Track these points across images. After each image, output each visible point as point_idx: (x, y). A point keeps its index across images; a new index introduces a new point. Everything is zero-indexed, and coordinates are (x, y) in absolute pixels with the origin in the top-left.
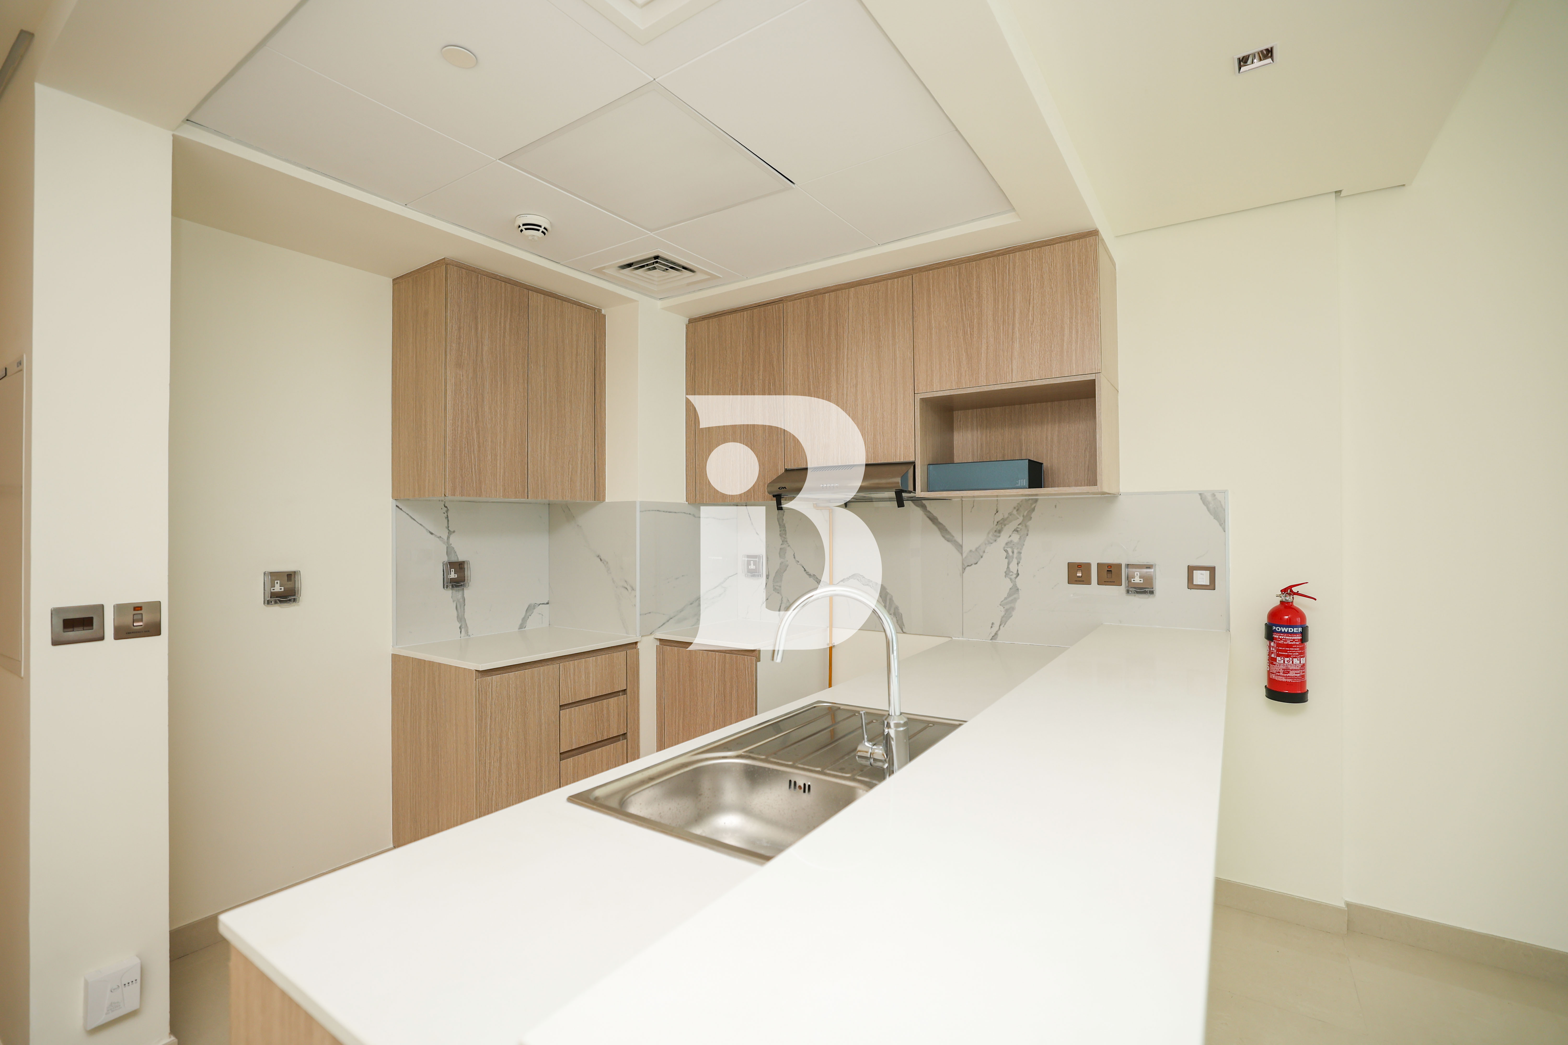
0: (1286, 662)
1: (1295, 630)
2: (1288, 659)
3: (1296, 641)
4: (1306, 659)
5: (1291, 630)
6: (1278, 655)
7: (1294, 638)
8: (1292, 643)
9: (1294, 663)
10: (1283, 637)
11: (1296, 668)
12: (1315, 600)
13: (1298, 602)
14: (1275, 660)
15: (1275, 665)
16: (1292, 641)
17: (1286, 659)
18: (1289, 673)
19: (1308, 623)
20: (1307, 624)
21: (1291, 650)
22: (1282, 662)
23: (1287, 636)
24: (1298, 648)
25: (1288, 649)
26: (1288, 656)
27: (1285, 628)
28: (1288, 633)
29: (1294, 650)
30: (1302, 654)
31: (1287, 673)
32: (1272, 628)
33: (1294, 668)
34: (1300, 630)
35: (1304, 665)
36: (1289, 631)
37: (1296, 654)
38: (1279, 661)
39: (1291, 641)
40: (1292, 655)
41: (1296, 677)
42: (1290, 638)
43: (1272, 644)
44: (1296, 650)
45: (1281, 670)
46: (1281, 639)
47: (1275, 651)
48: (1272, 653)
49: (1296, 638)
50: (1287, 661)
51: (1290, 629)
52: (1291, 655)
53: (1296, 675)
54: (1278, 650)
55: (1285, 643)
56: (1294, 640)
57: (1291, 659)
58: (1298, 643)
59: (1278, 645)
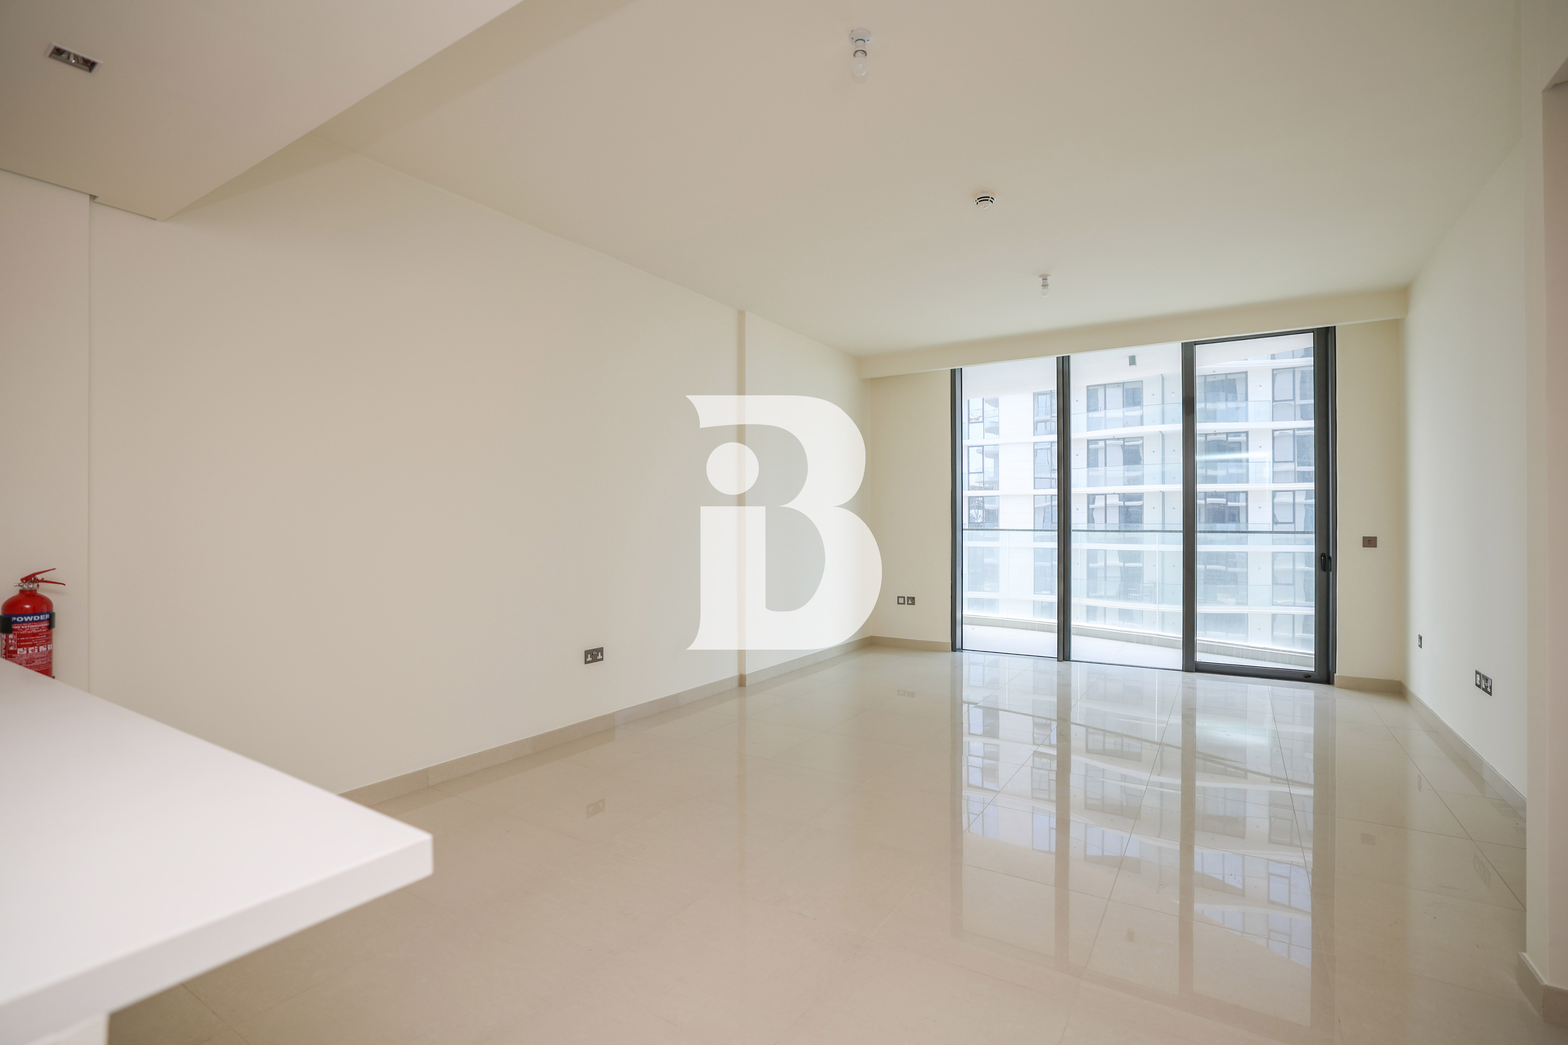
0: (30, 652)
1: (42, 617)
2: (33, 648)
3: (42, 629)
4: (52, 645)
5: (37, 618)
6: (19, 647)
7: (40, 625)
8: (38, 631)
9: (40, 651)
10: (26, 627)
11: (43, 656)
12: (64, 585)
13: (43, 590)
14: (15, 652)
15: (15, 657)
16: (39, 629)
17: (30, 649)
18: (33, 662)
19: (55, 609)
20: (54, 611)
21: (36, 639)
22: (25, 652)
23: (32, 625)
24: (45, 635)
25: (33, 638)
26: (33, 645)
27: (29, 617)
28: (33, 621)
29: (40, 638)
30: (48, 640)
31: (31, 663)
32: (11, 619)
33: (40, 656)
34: (47, 616)
35: (51, 652)
36: (35, 619)
37: (43, 641)
38: (21, 652)
39: (36, 630)
40: (38, 643)
41: (42, 664)
42: (36, 626)
43: (11, 636)
44: (42, 638)
45: (24, 661)
46: (24, 629)
47: (16, 643)
48: (11, 646)
49: (42, 625)
50: (32, 651)
51: (35, 617)
52: (36, 644)
53: (43, 663)
54: (18, 641)
55: (29, 632)
56: (40, 628)
57: (36, 647)
58: (45, 630)
59: (19, 636)
